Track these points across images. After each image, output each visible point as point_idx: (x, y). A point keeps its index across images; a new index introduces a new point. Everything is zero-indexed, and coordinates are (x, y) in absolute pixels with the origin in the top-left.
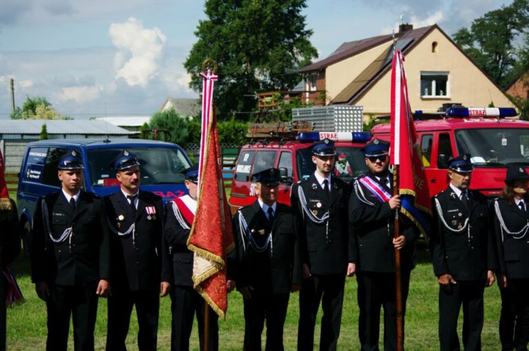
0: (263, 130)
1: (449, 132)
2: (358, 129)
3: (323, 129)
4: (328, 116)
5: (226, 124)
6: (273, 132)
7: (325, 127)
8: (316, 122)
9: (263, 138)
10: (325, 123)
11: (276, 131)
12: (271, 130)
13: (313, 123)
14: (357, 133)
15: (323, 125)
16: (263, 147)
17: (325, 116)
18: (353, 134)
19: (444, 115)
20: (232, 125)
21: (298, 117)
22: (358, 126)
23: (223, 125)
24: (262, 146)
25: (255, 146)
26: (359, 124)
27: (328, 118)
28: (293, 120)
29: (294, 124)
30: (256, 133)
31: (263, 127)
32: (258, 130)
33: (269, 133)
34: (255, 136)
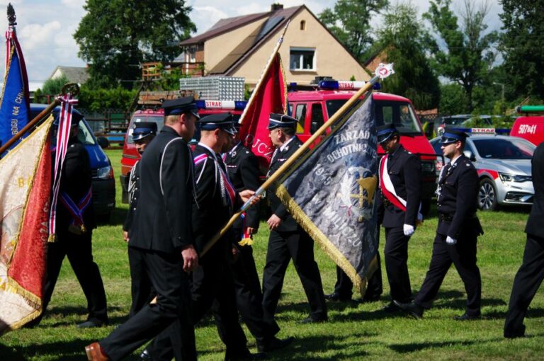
0: (154, 98)
1: (321, 102)
2: (240, 98)
3: (208, 98)
4: (213, 86)
5: (113, 91)
6: (163, 100)
7: (210, 96)
8: (203, 91)
9: (154, 105)
10: (210, 93)
11: (166, 98)
12: (161, 97)
13: (199, 92)
14: (239, 102)
15: (208, 95)
16: (154, 113)
17: (211, 86)
18: (236, 102)
19: (316, 87)
20: (118, 92)
21: (185, 87)
22: (240, 95)
23: (110, 92)
24: (152, 112)
25: (146, 112)
26: (241, 93)
27: (213, 88)
28: (181, 89)
29: (182, 92)
30: (147, 100)
31: (153, 95)
32: (149, 98)
33: (159, 100)
34: (146, 103)
